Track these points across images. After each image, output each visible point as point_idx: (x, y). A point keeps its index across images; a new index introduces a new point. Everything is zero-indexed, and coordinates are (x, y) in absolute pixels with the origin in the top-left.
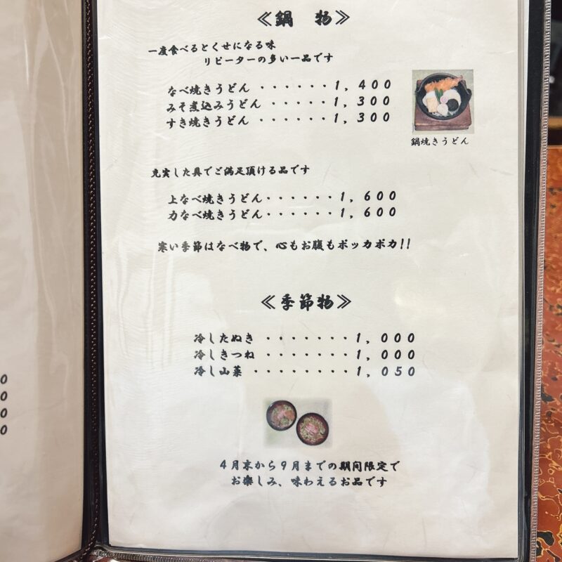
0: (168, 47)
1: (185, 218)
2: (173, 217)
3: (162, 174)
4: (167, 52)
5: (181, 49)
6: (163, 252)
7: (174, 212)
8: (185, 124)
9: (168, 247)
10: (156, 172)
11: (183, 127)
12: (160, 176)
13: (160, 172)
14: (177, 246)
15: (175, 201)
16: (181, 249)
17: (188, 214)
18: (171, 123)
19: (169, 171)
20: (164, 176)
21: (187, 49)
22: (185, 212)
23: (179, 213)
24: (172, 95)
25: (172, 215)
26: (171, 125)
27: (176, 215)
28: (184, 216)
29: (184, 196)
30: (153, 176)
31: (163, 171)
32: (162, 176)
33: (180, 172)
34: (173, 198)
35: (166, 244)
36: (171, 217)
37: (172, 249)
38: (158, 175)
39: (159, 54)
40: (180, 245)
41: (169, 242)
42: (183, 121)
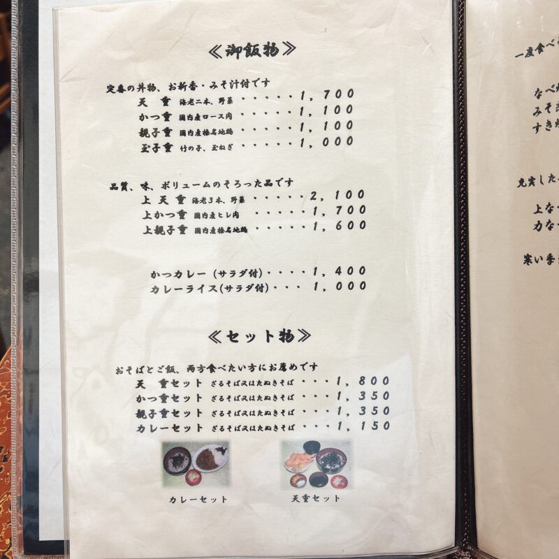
0: (535, 46)
1: (550, 228)
2: (538, 228)
3: (528, 183)
4: (534, 52)
5: (547, 46)
6: (528, 265)
7: (539, 222)
8: (551, 126)
9: (533, 259)
10: (522, 181)
11: (549, 130)
12: (526, 185)
13: (527, 182)
14: (542, 259)
15: (540, 210)
16: (545, 261)
17: (553, 224)
18: (537, 128)
19: (534, 179)
20: (530, 185)
21: (553, 43)
22: (550, 221)
23: (544, 223)
24: (538, 97)
25: (537, 226)
26: (537, 130)
27: (541, 225)
28: (549, 226)
29: (549, 204)
30: (519, 187)
31: (529, 180)
32: (528, 185)
33: (546, 179)
34: (539, 208)
35: (531, 257)
36: (536, 228)
37: (537, 262)
38: (524, 184)
39: (526, 57)
40: (545, 258)
41: (534, 255)
42: (549, 123)
